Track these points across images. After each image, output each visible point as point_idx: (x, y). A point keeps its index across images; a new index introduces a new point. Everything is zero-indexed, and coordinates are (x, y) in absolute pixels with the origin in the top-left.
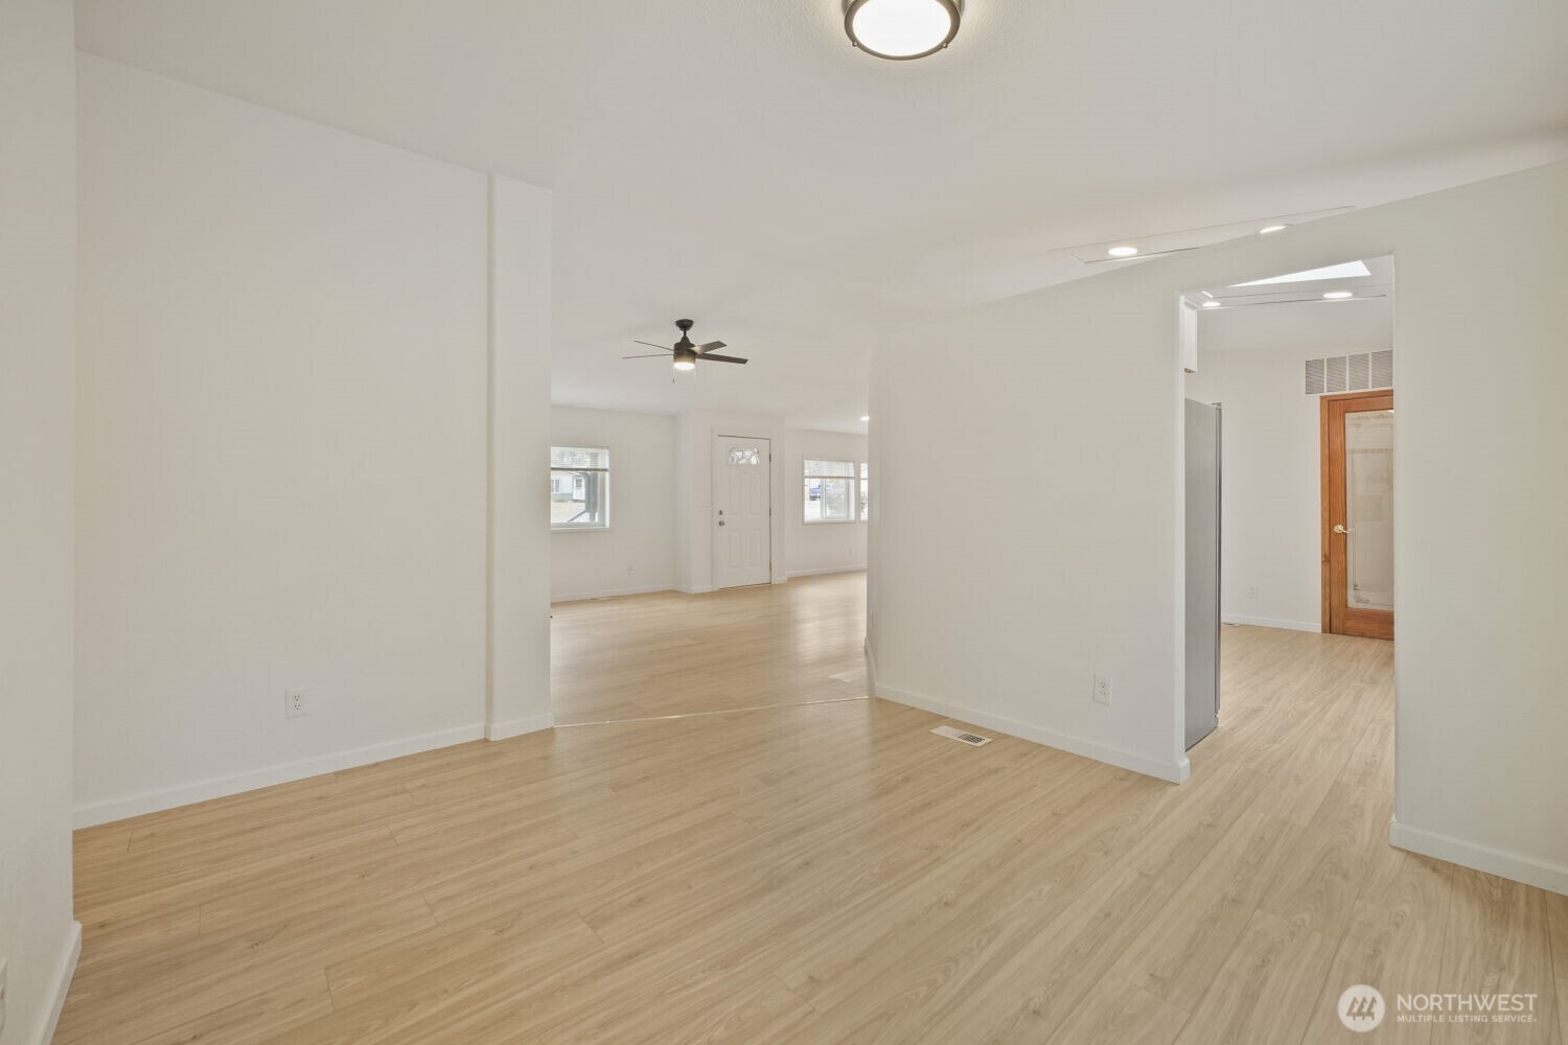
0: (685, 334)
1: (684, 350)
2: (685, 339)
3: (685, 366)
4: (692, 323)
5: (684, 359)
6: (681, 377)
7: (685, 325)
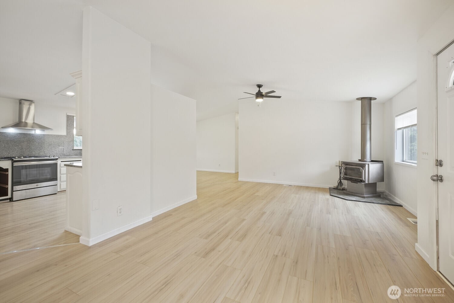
0: (259, 89)
1: (259, 95)
2: (259, 91)
3: (260, 100)
4: (262, 86)
5: (259, 98)
6: (258, 105)
7: (259, 86)
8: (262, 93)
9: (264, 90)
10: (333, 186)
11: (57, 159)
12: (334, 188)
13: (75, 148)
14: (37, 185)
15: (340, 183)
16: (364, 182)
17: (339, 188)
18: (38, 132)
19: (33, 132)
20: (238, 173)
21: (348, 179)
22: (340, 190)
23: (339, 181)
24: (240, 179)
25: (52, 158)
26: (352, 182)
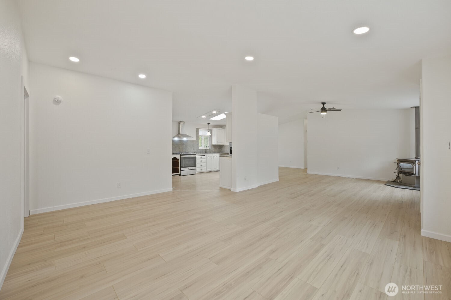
1: (324, 110)
2: (324, 107)
3: (324, 114)
4: (326, 103)
5: (323, 112)
6: (323, 116)
7: (323, 104)
8: (326, 108)
9: (327, 106)
10: (391, 179)
11: (195, 155)
12: (392, 181)
13: (200, 148)
14: (189, 168)
15: (398, 177)
16: (415, 174)
17: (396, 181)
18: (185, 139)
19: (183, 139)
20: (307, 169)
21: (402, 172)
22: (397, 182)
23: (397, 175)
24: (308, 172)
25: (194, 154)
26: (406, 175)
